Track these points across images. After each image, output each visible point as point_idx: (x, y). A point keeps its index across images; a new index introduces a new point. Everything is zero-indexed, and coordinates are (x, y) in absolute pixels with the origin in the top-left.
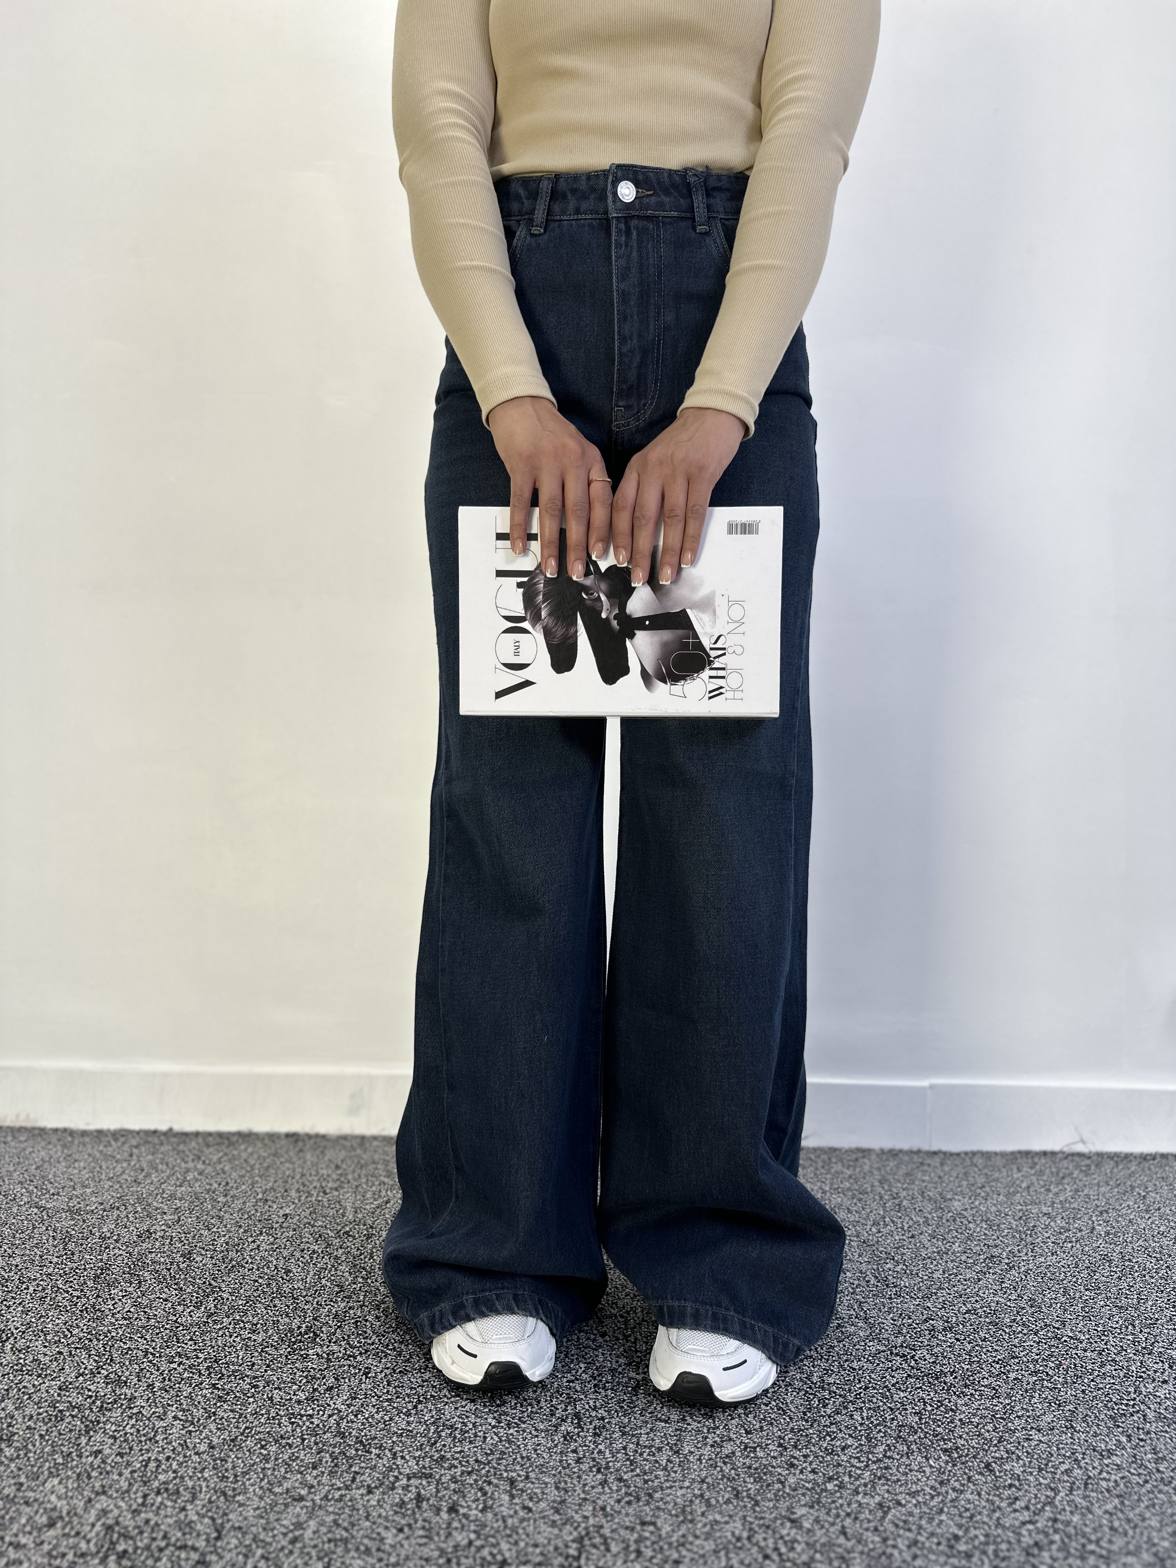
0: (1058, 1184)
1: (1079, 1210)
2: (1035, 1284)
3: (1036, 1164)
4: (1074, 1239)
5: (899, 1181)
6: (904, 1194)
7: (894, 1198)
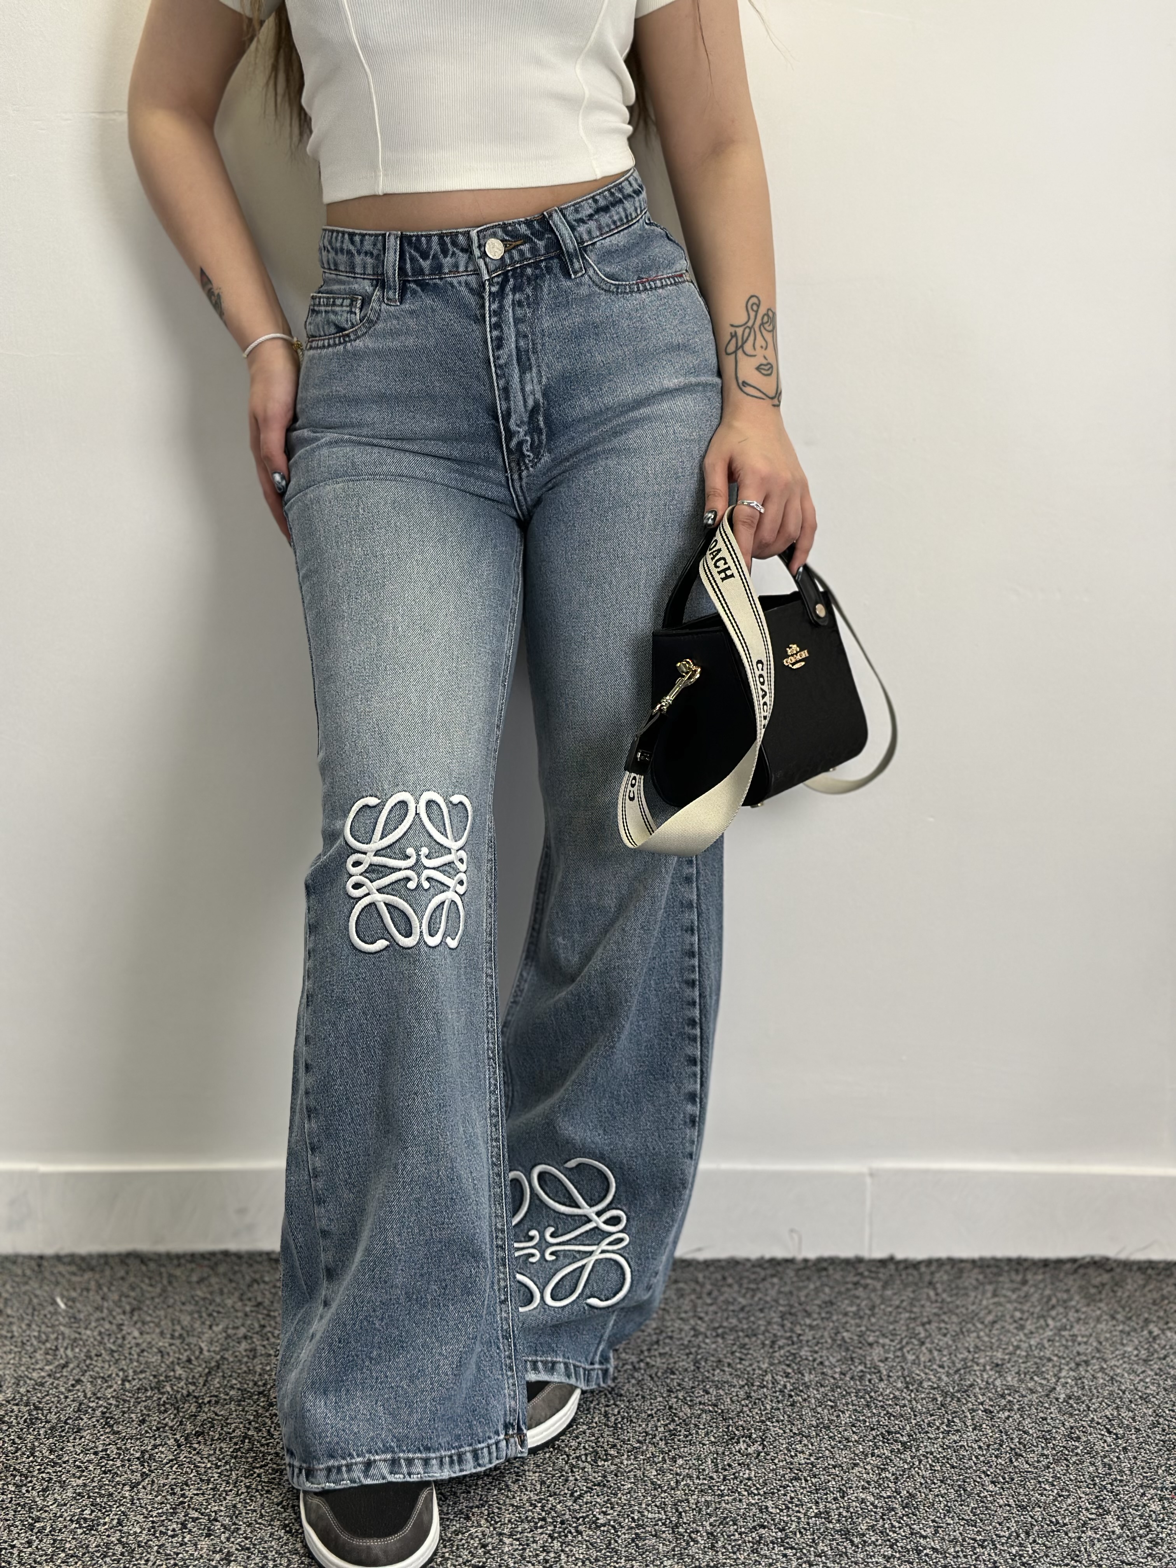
0: (1038, 1318)
1: (1050, 1360)
2: (927, 1474)
3: (1024, 1282)
4: (1016, 1407)
5: (809, 1315)
6: (809, 1335)
7: (793, 1343)
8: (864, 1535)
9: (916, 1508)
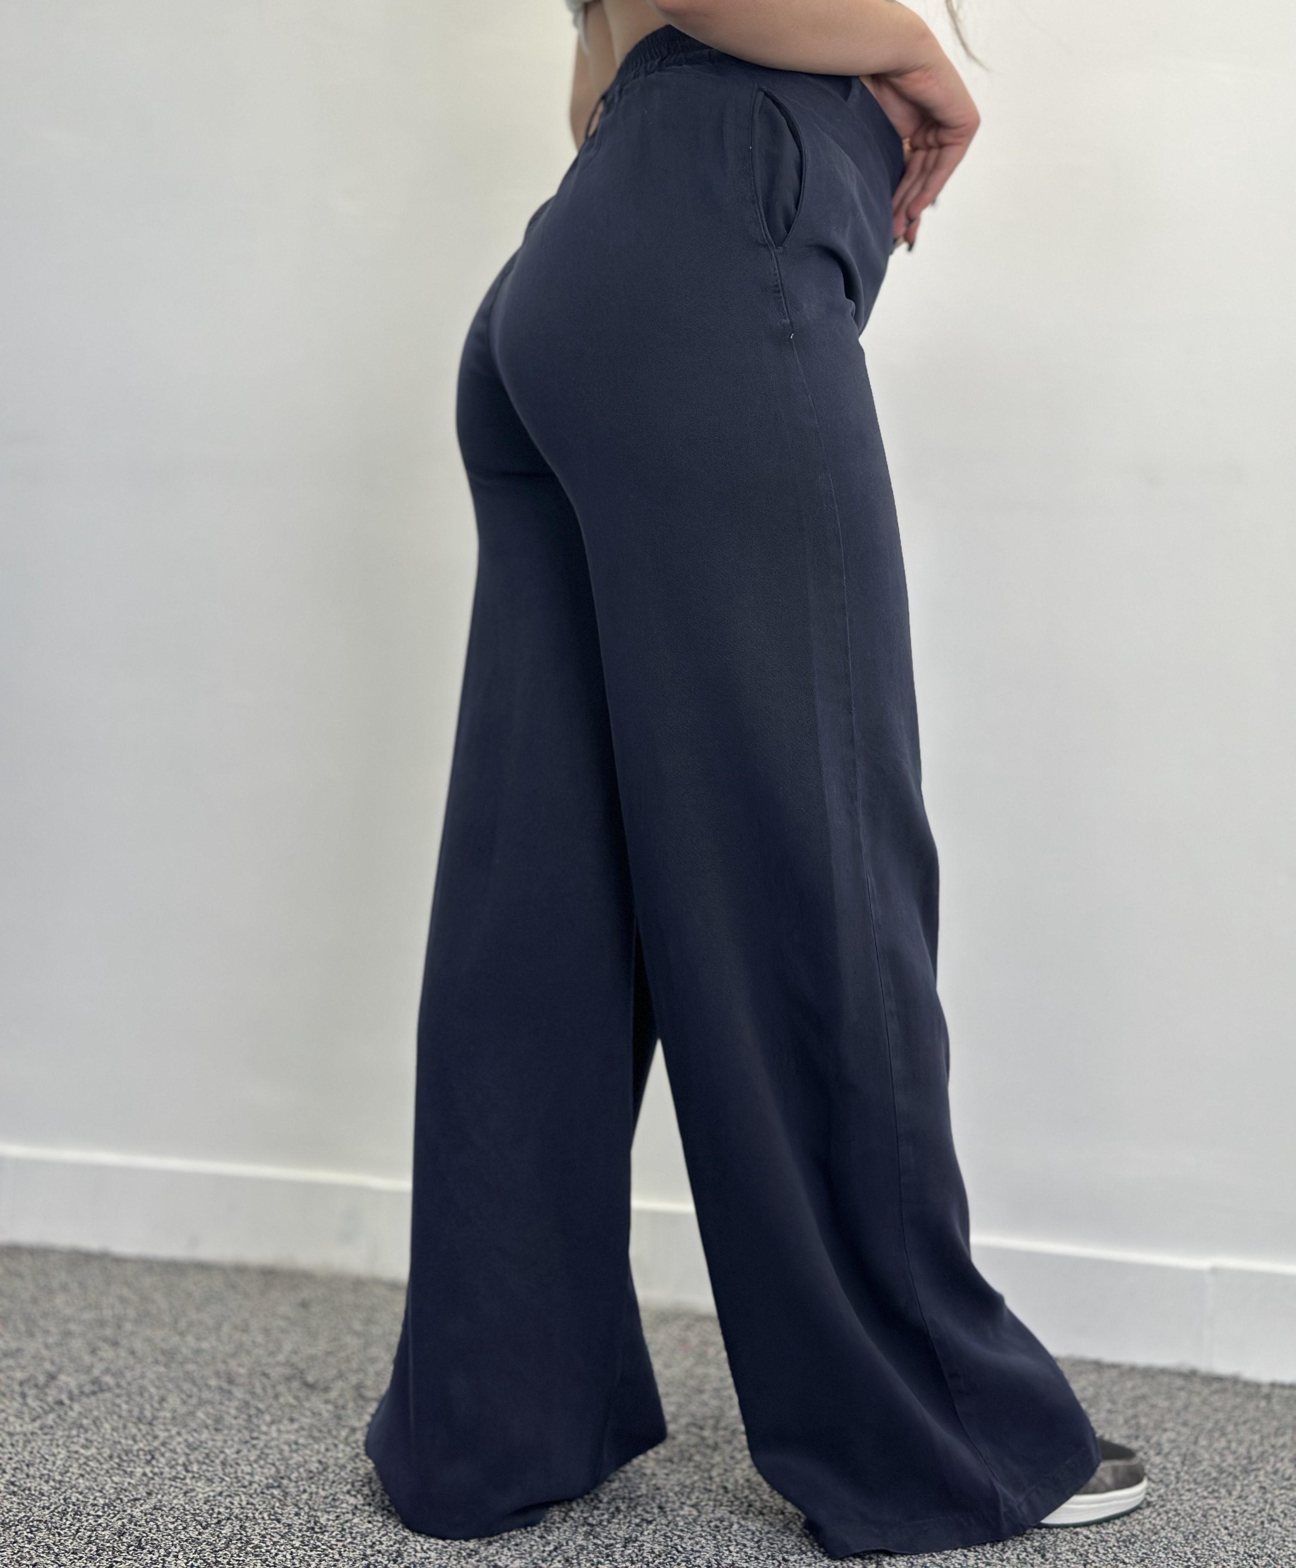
8: (1060, 1554)
9: (1133, 1544)
